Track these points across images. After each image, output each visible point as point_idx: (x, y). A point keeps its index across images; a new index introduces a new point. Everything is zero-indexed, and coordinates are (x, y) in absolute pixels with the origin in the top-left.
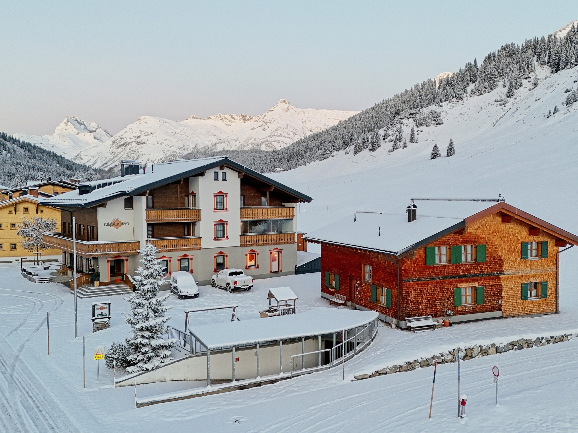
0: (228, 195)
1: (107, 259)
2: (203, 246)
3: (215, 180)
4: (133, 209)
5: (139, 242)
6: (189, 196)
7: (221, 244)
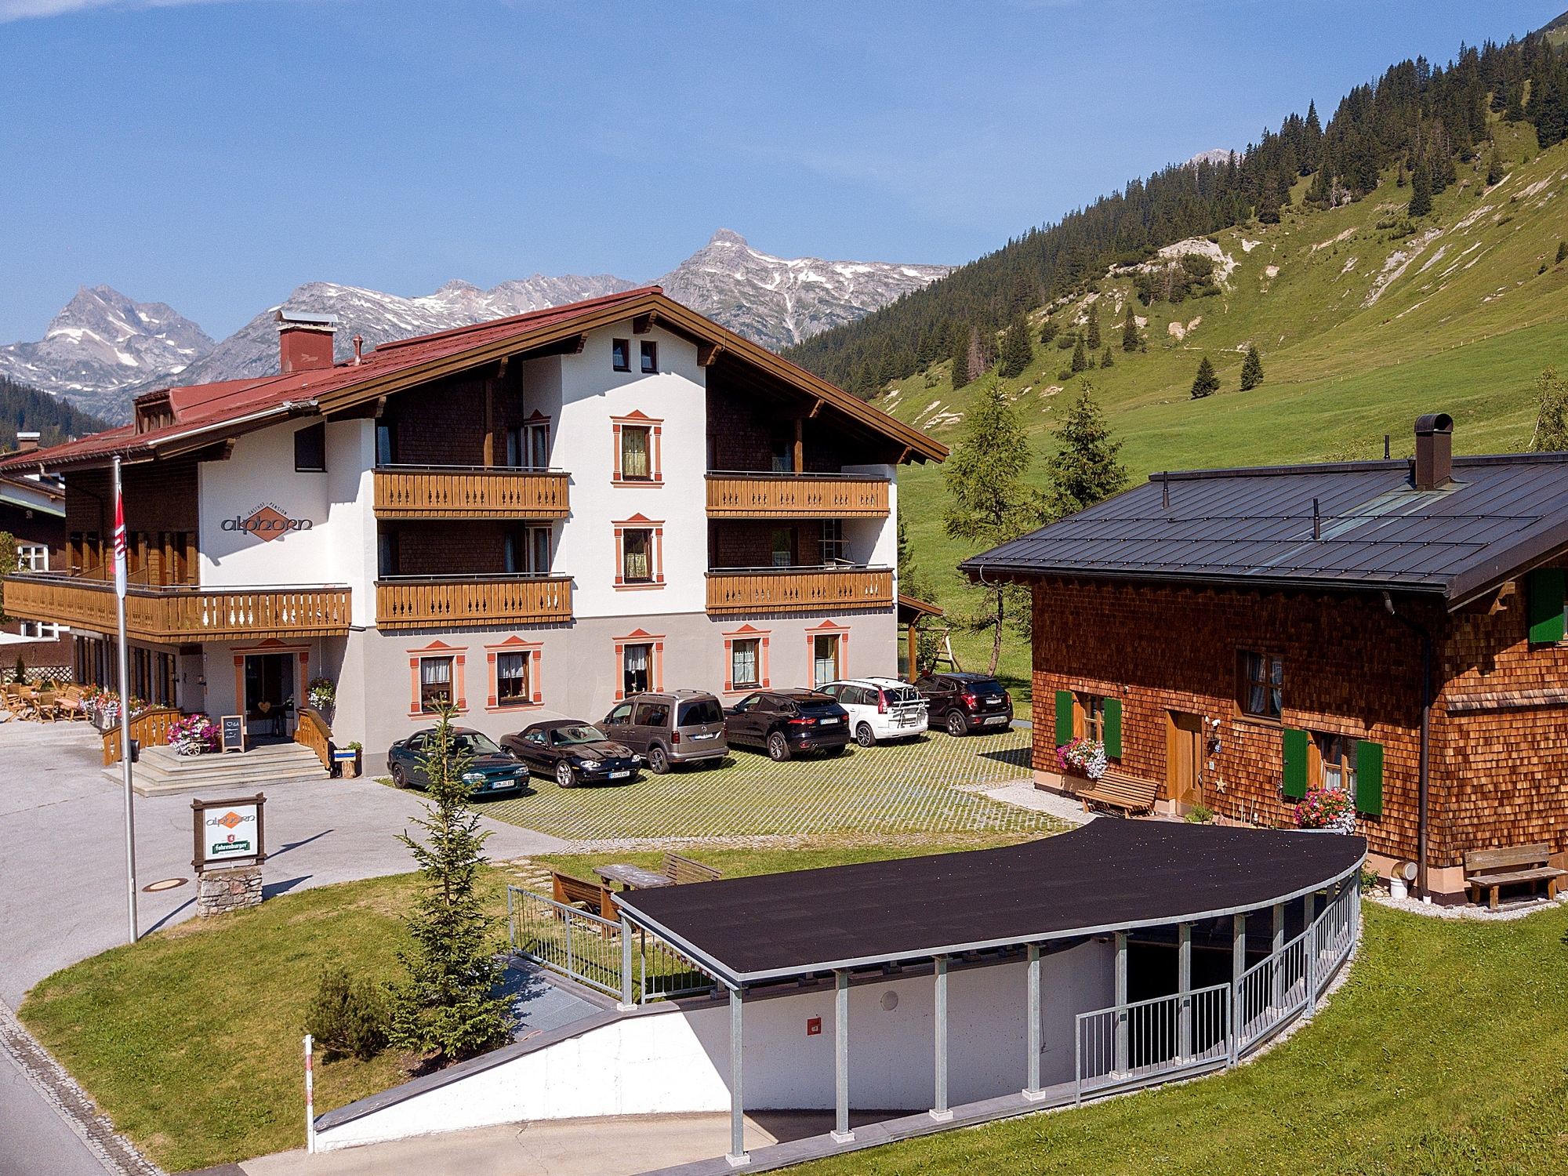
0: (663, 425)
1: (232, 654)
2: (581, 608)
3: (616, 369)
4: (324, 471)
5: (349, 590)
6: (523, 431)
7: (640, 601)
